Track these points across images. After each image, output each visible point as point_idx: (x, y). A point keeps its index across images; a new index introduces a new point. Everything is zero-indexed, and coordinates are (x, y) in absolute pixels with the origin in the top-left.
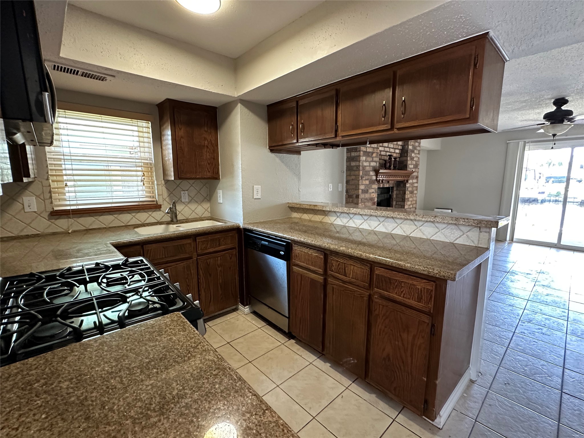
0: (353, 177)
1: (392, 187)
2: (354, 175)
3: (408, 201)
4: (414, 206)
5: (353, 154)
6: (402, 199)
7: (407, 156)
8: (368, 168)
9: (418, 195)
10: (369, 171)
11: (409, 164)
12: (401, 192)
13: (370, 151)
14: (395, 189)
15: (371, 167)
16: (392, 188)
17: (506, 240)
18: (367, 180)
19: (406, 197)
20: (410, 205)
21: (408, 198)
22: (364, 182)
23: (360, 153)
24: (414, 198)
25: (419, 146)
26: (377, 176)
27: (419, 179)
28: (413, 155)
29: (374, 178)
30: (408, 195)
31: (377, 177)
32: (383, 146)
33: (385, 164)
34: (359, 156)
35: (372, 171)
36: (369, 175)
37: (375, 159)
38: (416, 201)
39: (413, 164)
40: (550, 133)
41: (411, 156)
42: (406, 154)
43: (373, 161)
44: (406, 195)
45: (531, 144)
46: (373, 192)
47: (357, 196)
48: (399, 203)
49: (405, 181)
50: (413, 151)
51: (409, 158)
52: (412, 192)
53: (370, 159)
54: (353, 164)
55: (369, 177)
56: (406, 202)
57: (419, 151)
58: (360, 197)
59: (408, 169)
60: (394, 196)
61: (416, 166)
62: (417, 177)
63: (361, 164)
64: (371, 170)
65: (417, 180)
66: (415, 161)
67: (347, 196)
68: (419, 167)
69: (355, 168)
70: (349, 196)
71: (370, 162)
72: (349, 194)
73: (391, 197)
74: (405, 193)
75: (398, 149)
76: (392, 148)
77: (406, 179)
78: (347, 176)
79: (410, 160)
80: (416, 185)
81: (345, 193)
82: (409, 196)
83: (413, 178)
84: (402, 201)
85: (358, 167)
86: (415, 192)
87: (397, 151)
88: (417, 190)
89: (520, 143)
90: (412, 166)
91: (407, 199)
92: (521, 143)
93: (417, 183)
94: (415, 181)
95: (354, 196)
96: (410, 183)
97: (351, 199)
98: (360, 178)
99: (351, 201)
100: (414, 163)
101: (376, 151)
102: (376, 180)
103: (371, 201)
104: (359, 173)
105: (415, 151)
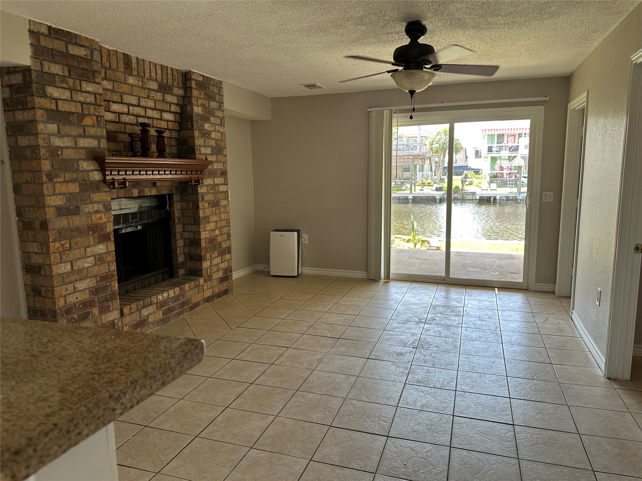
0: (27, 176)
1: (169, 195)
2: (30, 171)
3: (209, 222)
4: (225, 230)
5: (20, 116)
6: (195, 220)
7: (192, 129)
8: (68, 154)
9: (231, 209)
10: (77, 161)
11: (200, 146)
12: (191, 204)
13: (73, 110)
14: (176, 198)
15: (83, 151)
16: (171, 196)
17: (380, 278)
18: (73, 181)
19: (201, 215)
20: (214, 230)
21: (208, 217)
22: (64, 189)
23: (35, 115)
24: (222, 216)
25: (220, 108)
26: (103, 170)
27: (229, 176)
28: (207, 126)
29: (97, 176)
30: (204, 210)
31: (105, 175)
32: (121, 103)
33: (131, 144)
34: (34, 121)
35: (84, 160)
36: (77, 170)
37: (91, 131)
38: (228, 221)
39: (211, 147)
40: (405, 89)
41: (201, 129)
42: (189, 123)
43: (84, 136)
44: (201, 211)
45: (400, 115)
46: (97, 212)
47: (44, 225)
48: (190, 227)
49: (191, 181)
50: (205, 119)
51: (196, 134)
52: (215, 204)
53: (74, 131)
54: (23, 141)
55: (80, 175)
56: (201, 226)
57: (222, 119)
58: (50, 226)
59: (198, 156)
60: (177, 214)
61: (219, 150)
62: (224, 173)
63: (41, 142)
64: (84, 156)
65: (226, 179)
66: (214, 139)
67: (21, 224)
68: (228, 151)
69: (28, 153)
70: (24, 223)
71: (75, 138)
72: (26, 220)
73: (169, 216)
74: (198, 207)
75: (170, 112)
76: (152, 109)
77: (194, 176)
78: (13, 172)
79: (202, 137)
80: (222, 188)
81: (14, 219)
82: (208, 212)
83: (213, 174)
84: (194, 224)
85: (35, 148)
86: (223, 203)
87: (168, 116)
88: (227, 198)
89: (385, 111)
90: (209, 151)
91: (204, 218)
92: (386, 113)
93: (226, 184)
94: (218, 180)
95: (37, 224)
96: (207, 186)
97: (31, 233)
98: (45, 179)
99: (31, 239)
100: (213, 143)
101: (92, 111)
102: (104, 181)
103: (94, 232)
104: (40, 165)
105: (212, 119)
